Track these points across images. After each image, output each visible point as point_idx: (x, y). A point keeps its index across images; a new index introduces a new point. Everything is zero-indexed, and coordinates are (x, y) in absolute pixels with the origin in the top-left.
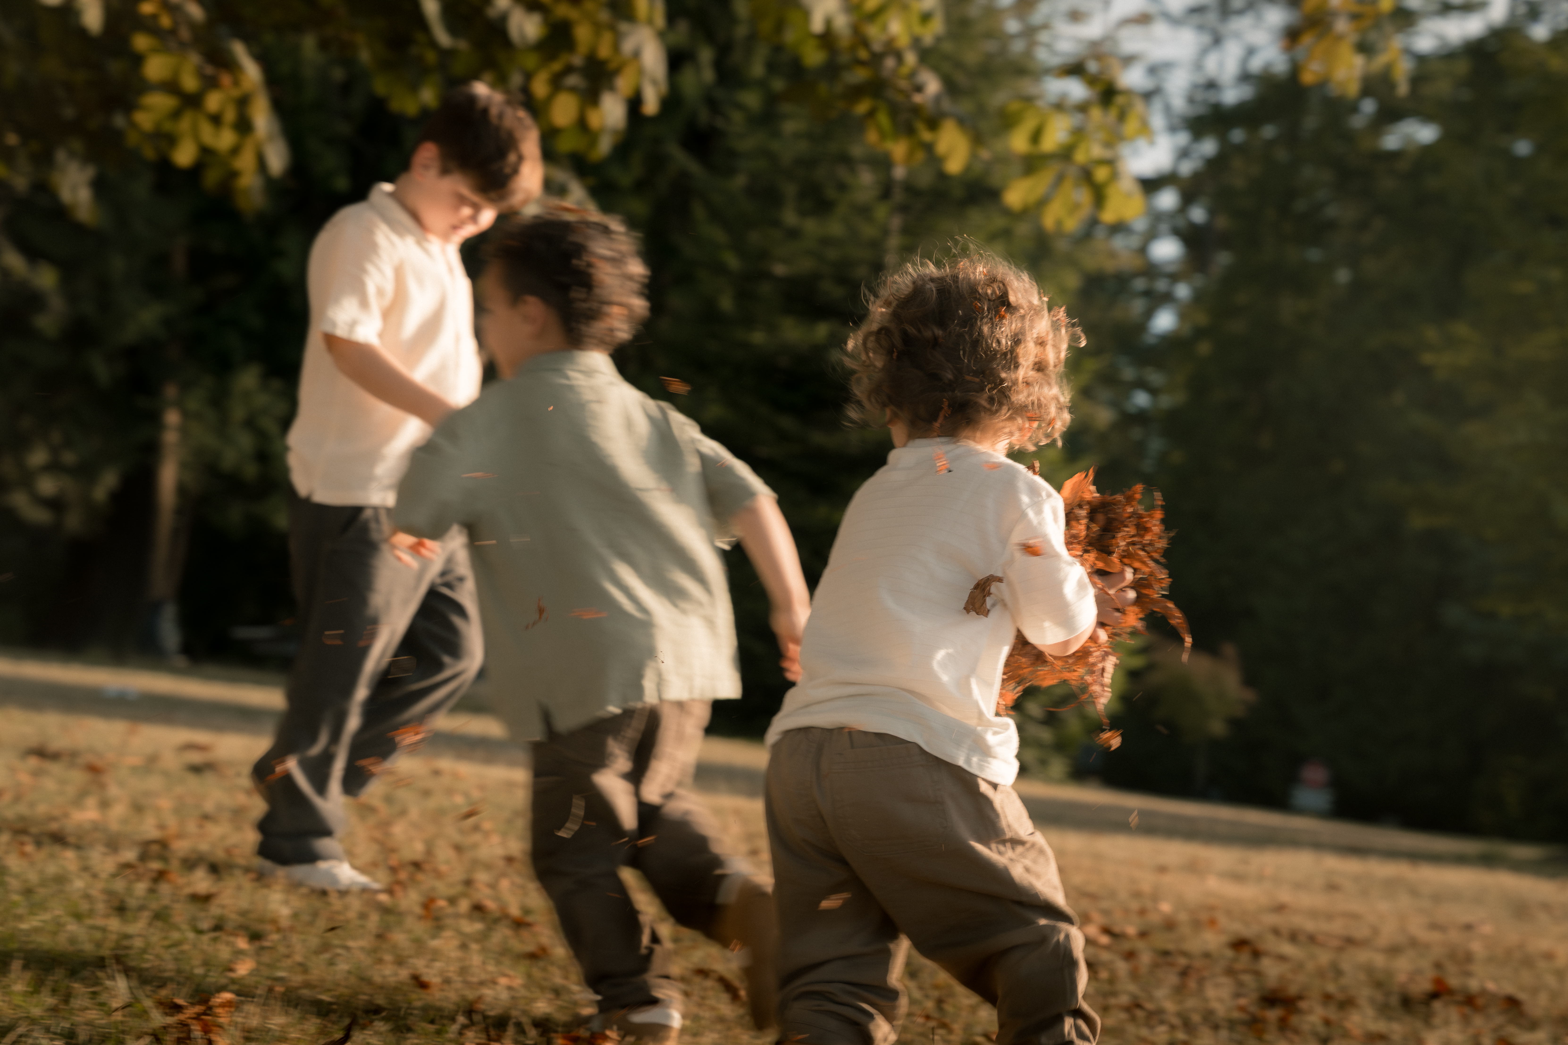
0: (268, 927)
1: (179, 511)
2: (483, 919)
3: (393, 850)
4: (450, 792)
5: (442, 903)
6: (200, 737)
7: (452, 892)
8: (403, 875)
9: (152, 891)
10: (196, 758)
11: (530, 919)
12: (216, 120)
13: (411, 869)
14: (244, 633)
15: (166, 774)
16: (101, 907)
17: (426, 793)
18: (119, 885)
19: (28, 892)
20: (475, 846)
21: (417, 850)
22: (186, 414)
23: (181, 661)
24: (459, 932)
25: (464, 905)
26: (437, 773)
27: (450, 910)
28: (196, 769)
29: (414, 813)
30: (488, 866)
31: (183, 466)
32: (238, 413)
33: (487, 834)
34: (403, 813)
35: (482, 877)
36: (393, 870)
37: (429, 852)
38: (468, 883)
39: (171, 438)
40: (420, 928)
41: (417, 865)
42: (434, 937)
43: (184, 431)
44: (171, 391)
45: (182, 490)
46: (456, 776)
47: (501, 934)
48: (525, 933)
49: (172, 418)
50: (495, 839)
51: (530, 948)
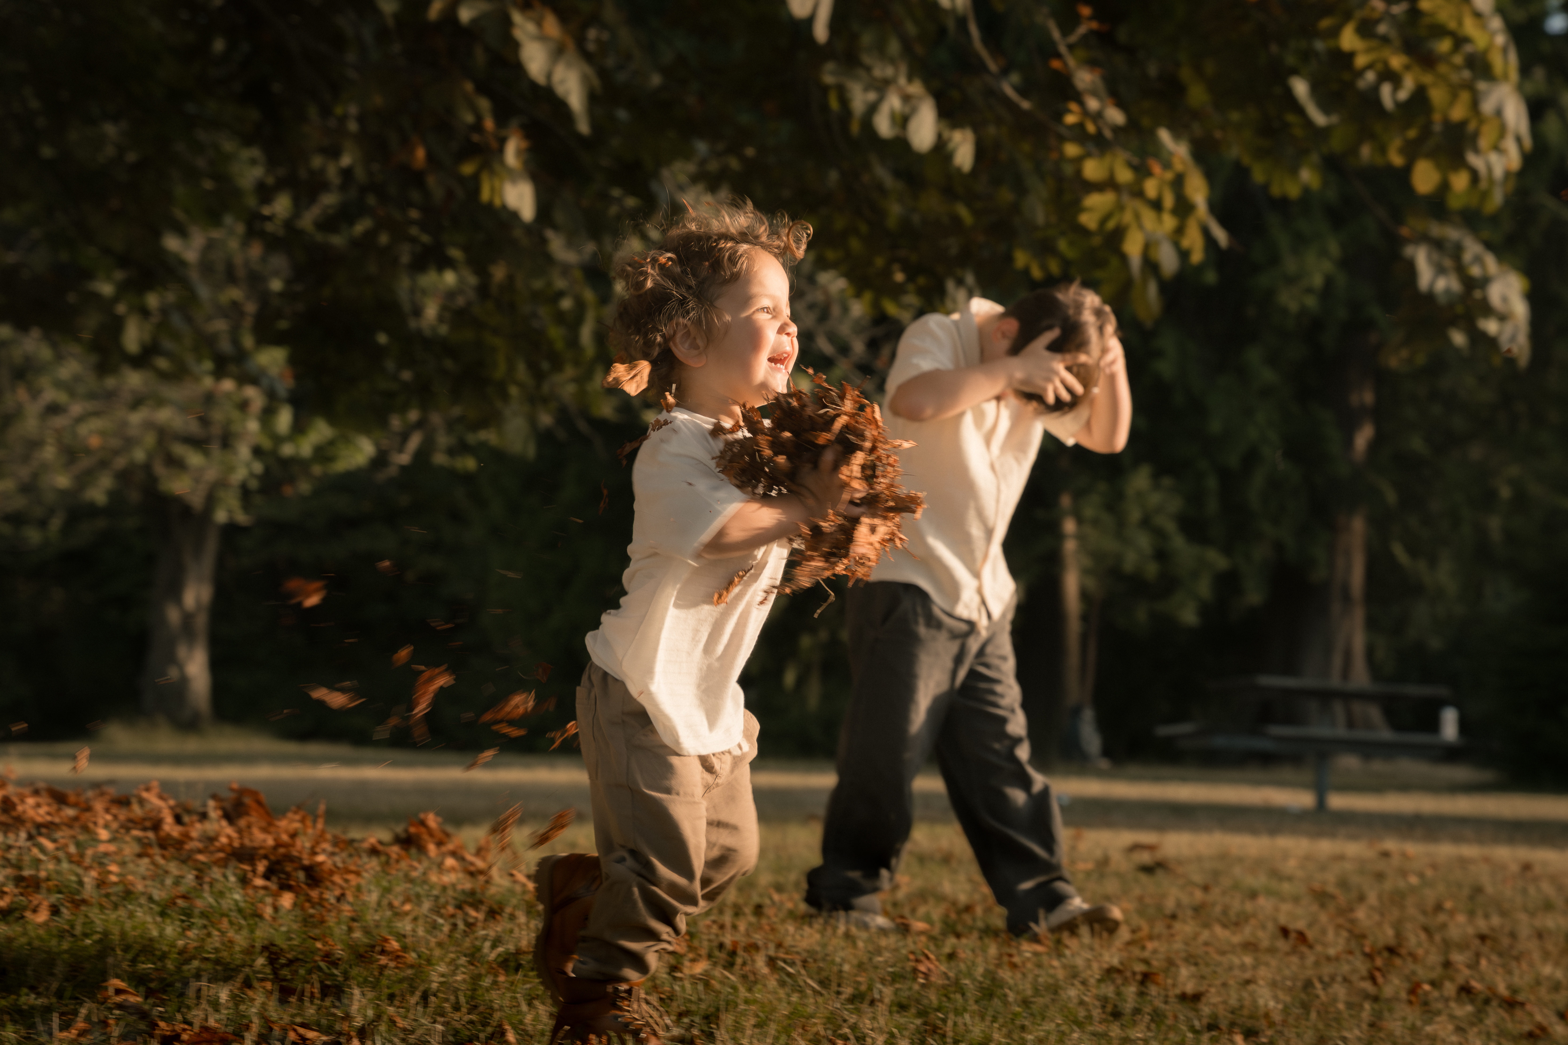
0: (1263, 1023)
1: (1085, 618)
2: (1472, 1002)
3: (1363, 936)
4: (1403, 873)
5: (1427, 987)
6: (1146, 837)
7: (1434, 975)
8: (1379, 962)
9: (1141, 994)
10: (1145, 858)
11: (1520, 998)
12: (1157, 205)
13: (1386, 954)
14: (1164, 731)
15: (1119, 875)
16: (1096, 1013)
17: (1380, 876)
18: (1109, 990)
19: (1026, 1003)
20: (1444, 926)
21: (1388, 934)
22: (1080, 520)
23: (1104, 764)
24: (1452, 1017)
25: (1450, 989)
26: (1386, 855)
27: (1436, 994)
28: (1148, 869)
29: (1372, 898)
30: (1462, 946)
31: (1085, 572)
32: (1135, 515)
33: (1452, 913)
34: (1362, 898)
35: (1458, 958)
36: (1369, 956)
37: (1399, 935)
38: (1447, 964)
39: (1070, 546)
40: (1413, 1015)
41: (1392, 951)
42: (1429, 1022)
43: (1080, 537)
44: (1066, 501)
45: (1085, 595)
46: (1404, 855)
47: (1494, 1016)
48: (1519, 1013)
49: (1069, 526)
50: (1461, 918)
51: (1527, 1028)
